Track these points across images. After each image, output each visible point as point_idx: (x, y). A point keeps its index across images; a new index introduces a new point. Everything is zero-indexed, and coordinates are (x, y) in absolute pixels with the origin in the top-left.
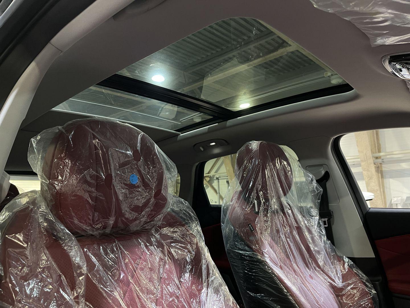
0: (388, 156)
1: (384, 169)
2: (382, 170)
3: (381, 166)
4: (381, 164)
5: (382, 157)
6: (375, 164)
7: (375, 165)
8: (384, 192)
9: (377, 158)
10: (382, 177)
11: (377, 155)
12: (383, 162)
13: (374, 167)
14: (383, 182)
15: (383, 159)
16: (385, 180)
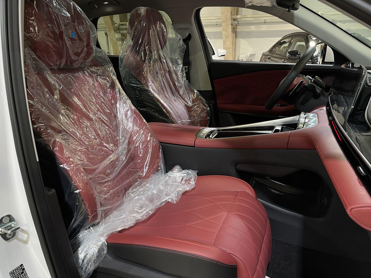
0: (242, 19)
1: (238, 30)
2: (237, 31)
3: (237, 28)
4: (236, 25)
5: (238, 19)
6: (232, 25)
7: (232, 27)
8: (235, 49)
9: (234, 20)
10: (236, 37)
11: (235, 17)
12: (238, 24)
13: (231, 28)
14: (235, 42)
15: (238, 21)
16: (237, 39)
